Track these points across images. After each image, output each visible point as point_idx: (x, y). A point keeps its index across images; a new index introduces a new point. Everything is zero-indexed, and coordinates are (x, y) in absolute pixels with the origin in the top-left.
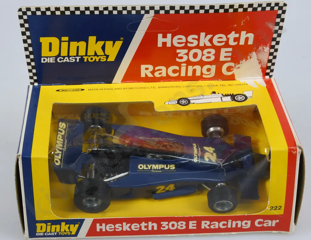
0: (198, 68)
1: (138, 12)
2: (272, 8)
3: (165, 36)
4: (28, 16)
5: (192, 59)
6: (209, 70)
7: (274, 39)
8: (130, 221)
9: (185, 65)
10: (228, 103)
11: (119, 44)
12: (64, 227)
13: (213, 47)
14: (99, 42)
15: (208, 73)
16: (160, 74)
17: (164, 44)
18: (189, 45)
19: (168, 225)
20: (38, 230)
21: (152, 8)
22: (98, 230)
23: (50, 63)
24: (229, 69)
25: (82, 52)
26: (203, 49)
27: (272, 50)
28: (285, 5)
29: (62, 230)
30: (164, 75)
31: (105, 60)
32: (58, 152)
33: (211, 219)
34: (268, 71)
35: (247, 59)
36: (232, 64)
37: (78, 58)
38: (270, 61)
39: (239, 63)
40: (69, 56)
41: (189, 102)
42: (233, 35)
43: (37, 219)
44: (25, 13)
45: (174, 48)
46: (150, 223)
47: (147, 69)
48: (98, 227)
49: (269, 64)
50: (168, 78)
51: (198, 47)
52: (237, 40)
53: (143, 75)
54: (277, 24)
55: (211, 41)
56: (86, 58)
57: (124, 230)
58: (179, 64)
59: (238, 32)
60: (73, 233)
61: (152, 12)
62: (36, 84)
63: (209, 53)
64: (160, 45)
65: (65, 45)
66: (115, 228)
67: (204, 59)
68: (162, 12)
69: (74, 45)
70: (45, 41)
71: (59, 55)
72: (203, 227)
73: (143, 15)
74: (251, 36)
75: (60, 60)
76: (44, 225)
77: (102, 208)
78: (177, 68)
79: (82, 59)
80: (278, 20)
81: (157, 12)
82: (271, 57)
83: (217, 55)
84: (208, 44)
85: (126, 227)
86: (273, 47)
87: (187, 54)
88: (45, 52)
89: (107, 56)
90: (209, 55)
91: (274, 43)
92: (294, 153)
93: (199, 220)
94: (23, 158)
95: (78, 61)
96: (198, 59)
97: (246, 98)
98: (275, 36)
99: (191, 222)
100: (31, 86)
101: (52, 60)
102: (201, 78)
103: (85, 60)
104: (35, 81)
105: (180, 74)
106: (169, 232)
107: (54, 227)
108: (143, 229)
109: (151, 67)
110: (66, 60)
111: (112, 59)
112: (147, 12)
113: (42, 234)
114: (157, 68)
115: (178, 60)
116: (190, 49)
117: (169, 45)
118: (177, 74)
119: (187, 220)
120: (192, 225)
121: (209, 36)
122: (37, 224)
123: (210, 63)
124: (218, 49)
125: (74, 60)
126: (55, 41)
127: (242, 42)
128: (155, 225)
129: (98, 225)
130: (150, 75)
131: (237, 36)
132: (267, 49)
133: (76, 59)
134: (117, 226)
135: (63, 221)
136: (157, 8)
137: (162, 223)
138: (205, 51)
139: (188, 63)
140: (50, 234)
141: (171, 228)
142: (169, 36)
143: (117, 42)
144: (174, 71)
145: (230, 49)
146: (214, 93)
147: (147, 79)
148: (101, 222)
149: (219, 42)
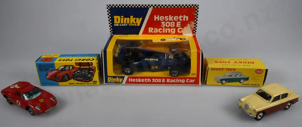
0: (169, 29)
1: (147, 7)
2: (194, 7)
3: (157, 16)
4: (110, 8)
5: (167, 26)
6: (173, 30)
7: (196, 19)
8: (141, 78)
9: (164, 28)
10: (179, 40)
11: (141, 19)
12: (118, 79)
13: (174, 21)
14: (134, 18)
15: (173, 32)
16: (156, 31)
17: (157, 19)
18: (165, 20)
19: (155, 80)
20: (108, 80)
21: (152, 5)
22: (130, 81)
23: (117, 26)
24: (180, 30)
25: (128, 22)
26: (170, 21)
27: (195, 23)
28: (198, 5)
29: (117, 81)
30: (157, 32)
31: (136, 25)
32: (117, 53)
33: (170, 78)
34: (194, 32)
35: (186, 26)
36: (181, 28)
37: (127, 24)
38: (195, 28)
39: (183, 28)
40: (124, 24)
41: (165, 40)
42: (181, 17)
43: (108, 75)
44: (109, 7)
45: (160, 21)
46: (148, 79)
47: (151, 29)
48: (130, 80)
49: (195, 29)
50: (158, 33)
51: (168, 21)
52: (182, 18)
53: (150, 32)
54: (196, 13)
55: (173, 18)
56: (129, 24)
57: (139, 81)
58: (162, 28)
59: (183, 15)
60: (121, 82)
61: (152, 7)
62: (112, 34)
63: (173, 23)
64: (155, 20)
65: (122, 19)
66: (136, 81)
67: (171, 26)
68: (155, 7)
69: (125, 19)
70: (115, 17)
71: (120, 23)
72: (167, 82)
73: (149, 8)
74: (187, 17)
75: (121, 25)
76: (110, 78)
77: (131, 73)
78: (161, 29)
79: (128, 25)
80: (196, 11)
81: (154, 7)
82: (195, 26)
83: (176, 24)
84: (172, 20)
85: (140, 80)
86: (195, 22)
87: (165, 24)
88: (115, 22)
89: (137, 24)
90: (172, 24)
91: (195, 20)
92: (199, 52)
93: (166, 78)
94: (104, 51)
95: (127, 25)
96: (169, 26)
97: (185, 39)
98: (196, 17)
99: (163, 79)
100: (110, 35)
101: (118, 25)
102: (170, 34)
103: (129, 25)
104: (112, 33)
105: (163, 32)
106: (155, 83)
107: (114, 79)
108: (146, 81)
109: (152, 29)
110: (123, 25)
111: (138, 25)
112: (150, 7)
113: (110, 82)
114: (155, 29)
115: (162, 26)
116: (166, 22)
117: (158, 20)
118: (162, 32)
119: (162, 78)
120: (163, 80)
121: (172, 17)
122: (108, 78)
123: (173, 28)
124: (176, 22)
125: (125, 25)
126: (119, 17)
127: (184, 20)
128: (150, 80)
129: (129, 79)
130: (152, 32)
131: (182, 17)
132: (193, 23)
133: (126, 25)
134: (136, 80)
135: (117, 77)
136: (154, 5)
137: (152, 79)
138: (171, 23)
139: (166, 27)
140: (112, 82)
141: (156, 82)
142: (158, 16)
143: (140, 18)
144: (161, 31)
145: (180, 22)
146: (174, 38)
147: (151, 34)
148: (131, 78)
149: (176, 19)
